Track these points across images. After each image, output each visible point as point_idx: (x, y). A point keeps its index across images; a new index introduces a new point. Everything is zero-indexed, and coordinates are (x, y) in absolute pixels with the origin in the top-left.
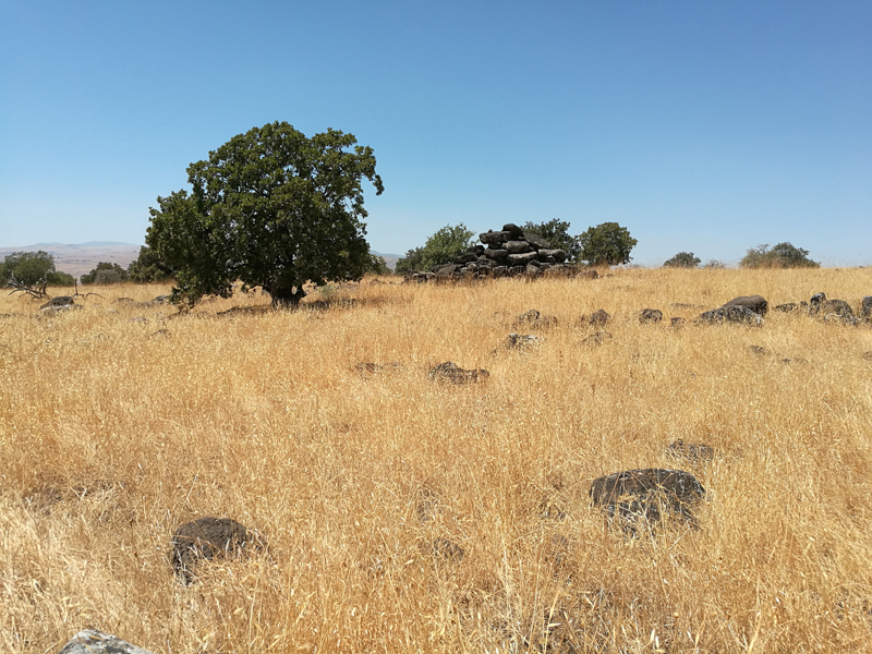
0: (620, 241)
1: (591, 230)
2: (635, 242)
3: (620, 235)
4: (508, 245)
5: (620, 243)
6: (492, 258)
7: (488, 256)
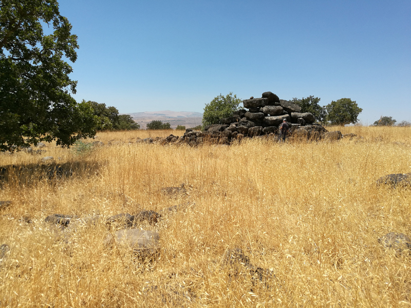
0: (351, 109)
1: (333, 103)
2: (360, 110)
3: (352, 106)
4: (265, 109)
5: (351, 111)
6: (251, 120)
7: (248, 118)
